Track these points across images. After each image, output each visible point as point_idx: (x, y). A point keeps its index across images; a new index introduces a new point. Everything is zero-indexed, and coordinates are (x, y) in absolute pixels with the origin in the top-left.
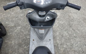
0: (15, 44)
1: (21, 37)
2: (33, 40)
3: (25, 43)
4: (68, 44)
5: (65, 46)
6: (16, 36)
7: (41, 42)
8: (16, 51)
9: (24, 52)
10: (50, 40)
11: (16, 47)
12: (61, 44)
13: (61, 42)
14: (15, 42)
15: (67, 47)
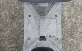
0: (6, 16)
1: (12, 6)
2: (30, 16)
3: (19, 15)
4: (79, 17)
5: (74, 20)
6: (5, 5)
7: (42, 19)
8: (9, 25)
9: (20, 27)
10: (56, 16)
11: (8, 21)
12: (69, 17)
13: (70, 14)
14: (5, 13)
15: (77, 21)
